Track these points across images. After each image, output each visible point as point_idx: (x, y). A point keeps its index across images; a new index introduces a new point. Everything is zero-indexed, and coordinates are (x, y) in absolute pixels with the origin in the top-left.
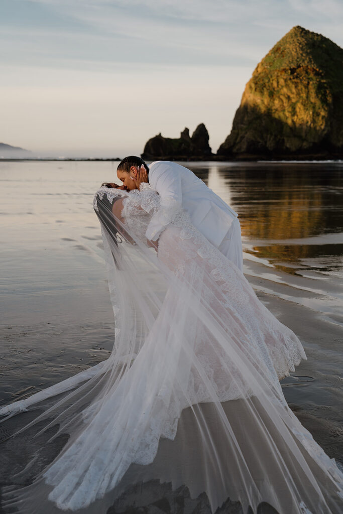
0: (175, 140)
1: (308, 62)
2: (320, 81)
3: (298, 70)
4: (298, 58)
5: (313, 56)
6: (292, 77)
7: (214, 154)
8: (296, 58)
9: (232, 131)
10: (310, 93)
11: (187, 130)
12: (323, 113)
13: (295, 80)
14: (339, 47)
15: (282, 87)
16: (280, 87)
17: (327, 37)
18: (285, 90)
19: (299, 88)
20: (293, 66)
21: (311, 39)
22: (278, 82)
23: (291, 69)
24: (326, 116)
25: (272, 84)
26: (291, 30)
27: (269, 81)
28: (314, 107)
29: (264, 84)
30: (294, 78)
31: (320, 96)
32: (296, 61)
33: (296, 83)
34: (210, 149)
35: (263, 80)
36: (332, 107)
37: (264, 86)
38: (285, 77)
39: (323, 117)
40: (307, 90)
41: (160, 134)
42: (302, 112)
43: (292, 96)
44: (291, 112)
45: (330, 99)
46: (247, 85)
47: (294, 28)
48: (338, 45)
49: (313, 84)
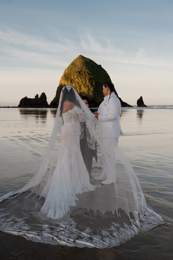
0: (33, 99)
1: (85, 69)
2: (90, 77)
3: (81, 72)
4: (81, 67)
5: (87, 67)
6: (79, 75)
7: (49, 105)
8: (80, 67)
9: (56, 96)
10: (86, 81)
11: (37, 95)
12: (92, 89)
13: (80, 76)
14: (97, 64)
15: (76, 78)
16: (74, 78)
17: (92, 60)
18: (77, 80)
19: (82, 79)
20: (80, 70)
21: (86, 60)
22: (74, 77)
23: (78, 72)
24: (93, 90)
25: (71, 77)
26: (78, 56)
27: (70, 76)
28: (88, 87)
29: (68, 77)
30: (80, 75)
31: (90, 82)
32: (81, 68)
33: (81, 77)
34: (47, 103)
35: (68, 76)
36: (95, 87)
37: (68, 78)
38: (76, 75)
39: (92, 91)
40: (85, 80)
41: (26, 97)
42: (84, 89)
43: (79, 82)
44: (79, 89)
45: (94, 84)
46: (61, 77)
47: (79, 56)
48: (96, 63)
49: (87, 78)
